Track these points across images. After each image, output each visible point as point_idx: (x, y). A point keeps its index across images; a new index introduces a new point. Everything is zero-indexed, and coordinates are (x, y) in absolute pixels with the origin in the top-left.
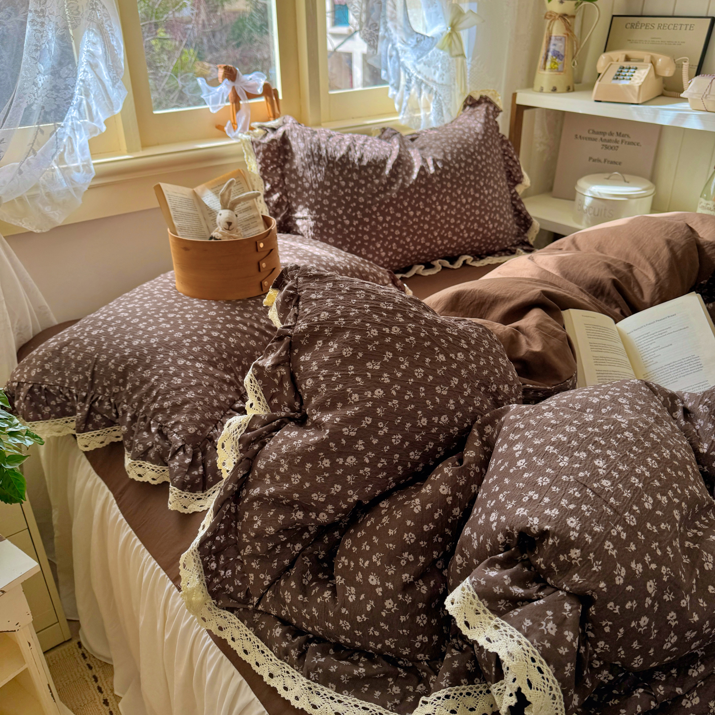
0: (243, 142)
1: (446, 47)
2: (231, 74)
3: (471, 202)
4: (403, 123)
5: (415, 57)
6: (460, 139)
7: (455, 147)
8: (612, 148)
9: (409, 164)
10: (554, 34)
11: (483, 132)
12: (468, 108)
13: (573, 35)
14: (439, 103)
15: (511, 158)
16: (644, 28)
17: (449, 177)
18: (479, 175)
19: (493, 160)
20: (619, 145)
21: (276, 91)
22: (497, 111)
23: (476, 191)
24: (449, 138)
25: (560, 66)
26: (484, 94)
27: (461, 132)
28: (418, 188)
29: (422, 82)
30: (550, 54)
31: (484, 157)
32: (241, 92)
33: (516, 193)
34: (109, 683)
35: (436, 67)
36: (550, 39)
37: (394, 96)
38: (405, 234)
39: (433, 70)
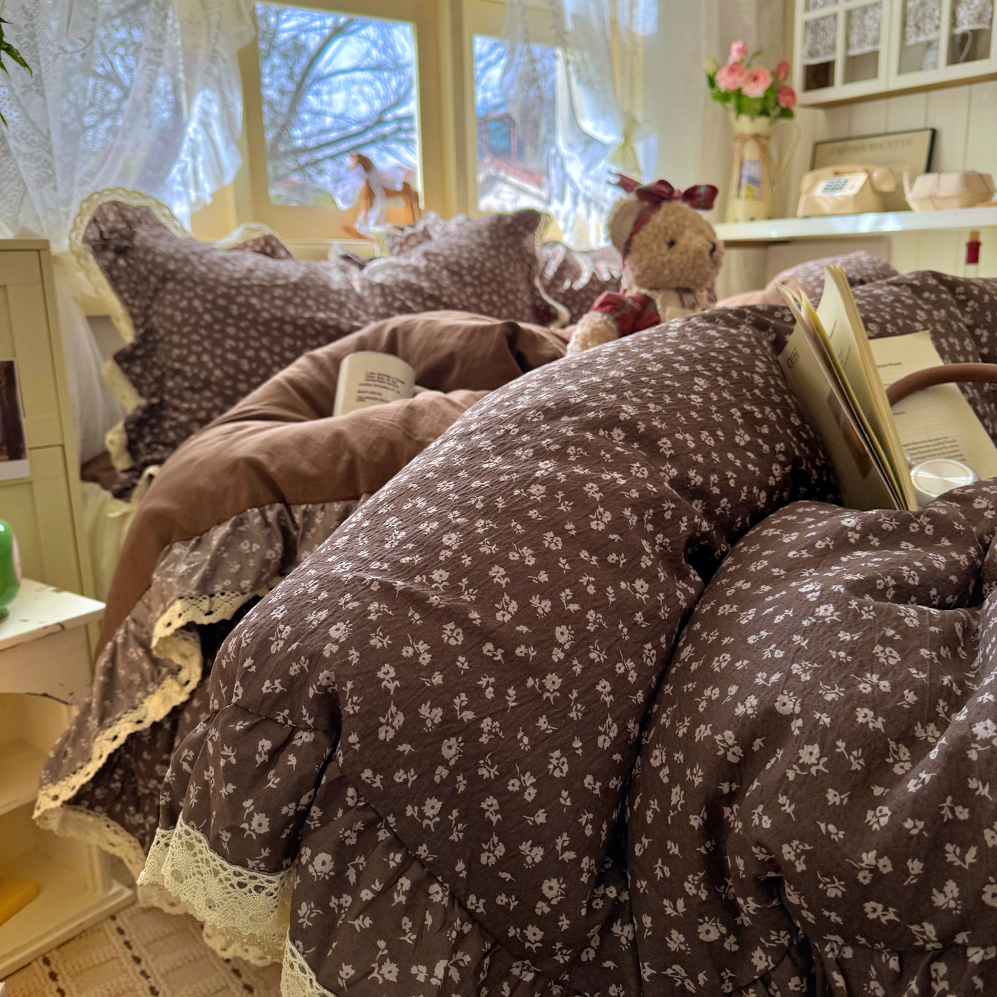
0: (377, 237)
1: (619, 160)
2: (364, 164)
5: (582, 168)
9: (576, 269)
10: (746, 158)
13: (770, 160)
25: (757, 194)
28: (590, 294)
29: (591, 200)
30: (744, 181)
36: (742, 164)
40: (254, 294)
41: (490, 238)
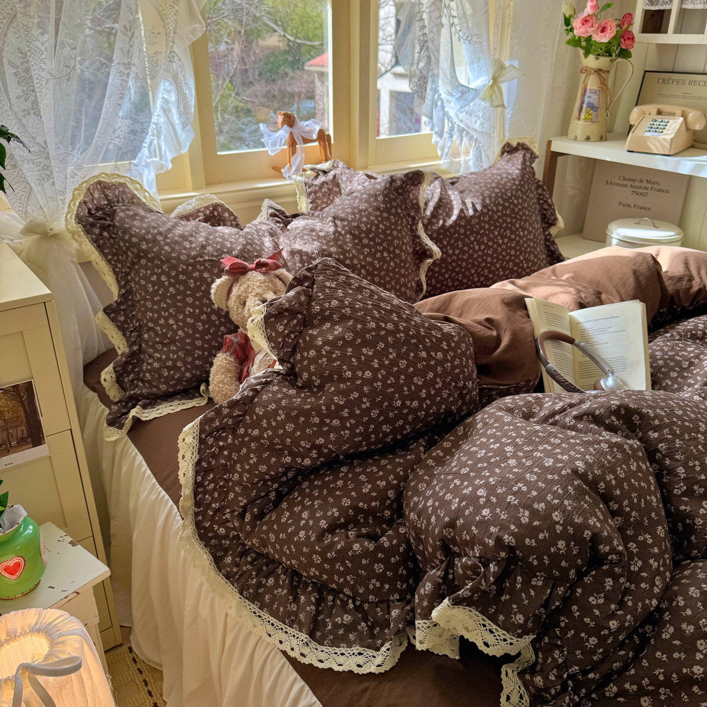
0: (297, 183)
1: (488, 98)
2: (289, 121)
3: (507, 243)
4: (444, 168)
5: (458, 107)
6: (498, 184)
7: (493, 192)
8: (641, 194)
9: (449, 206)
10: (589, 88)
11: (520, 178)
12: (506, 154)
13: (607, 89)
14: (478, 150)
15: (546, 202)
16: (675, 83)
17: (487, 219)
18: (515, 218)
19: (528, 203)
20: (649, 191)
21: (329, 136)
22: (533, 157)
23: (512, 232)
24: (488, 183)
25: (594, 117)
26: (521, 141)
27: (499, 177)
28: (458, 229)
29: (464, 130)
30: (585, 106)
31: (520, 201)
32: (298, 137)
33: (550, 234)
34: (158, 687)
35: (478, 117)
36: (585, 92)
37: (437, 142)
38: (444, 271)
39: (474, 119)
40: (206, 269)
41: (384, 202)
